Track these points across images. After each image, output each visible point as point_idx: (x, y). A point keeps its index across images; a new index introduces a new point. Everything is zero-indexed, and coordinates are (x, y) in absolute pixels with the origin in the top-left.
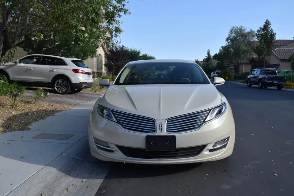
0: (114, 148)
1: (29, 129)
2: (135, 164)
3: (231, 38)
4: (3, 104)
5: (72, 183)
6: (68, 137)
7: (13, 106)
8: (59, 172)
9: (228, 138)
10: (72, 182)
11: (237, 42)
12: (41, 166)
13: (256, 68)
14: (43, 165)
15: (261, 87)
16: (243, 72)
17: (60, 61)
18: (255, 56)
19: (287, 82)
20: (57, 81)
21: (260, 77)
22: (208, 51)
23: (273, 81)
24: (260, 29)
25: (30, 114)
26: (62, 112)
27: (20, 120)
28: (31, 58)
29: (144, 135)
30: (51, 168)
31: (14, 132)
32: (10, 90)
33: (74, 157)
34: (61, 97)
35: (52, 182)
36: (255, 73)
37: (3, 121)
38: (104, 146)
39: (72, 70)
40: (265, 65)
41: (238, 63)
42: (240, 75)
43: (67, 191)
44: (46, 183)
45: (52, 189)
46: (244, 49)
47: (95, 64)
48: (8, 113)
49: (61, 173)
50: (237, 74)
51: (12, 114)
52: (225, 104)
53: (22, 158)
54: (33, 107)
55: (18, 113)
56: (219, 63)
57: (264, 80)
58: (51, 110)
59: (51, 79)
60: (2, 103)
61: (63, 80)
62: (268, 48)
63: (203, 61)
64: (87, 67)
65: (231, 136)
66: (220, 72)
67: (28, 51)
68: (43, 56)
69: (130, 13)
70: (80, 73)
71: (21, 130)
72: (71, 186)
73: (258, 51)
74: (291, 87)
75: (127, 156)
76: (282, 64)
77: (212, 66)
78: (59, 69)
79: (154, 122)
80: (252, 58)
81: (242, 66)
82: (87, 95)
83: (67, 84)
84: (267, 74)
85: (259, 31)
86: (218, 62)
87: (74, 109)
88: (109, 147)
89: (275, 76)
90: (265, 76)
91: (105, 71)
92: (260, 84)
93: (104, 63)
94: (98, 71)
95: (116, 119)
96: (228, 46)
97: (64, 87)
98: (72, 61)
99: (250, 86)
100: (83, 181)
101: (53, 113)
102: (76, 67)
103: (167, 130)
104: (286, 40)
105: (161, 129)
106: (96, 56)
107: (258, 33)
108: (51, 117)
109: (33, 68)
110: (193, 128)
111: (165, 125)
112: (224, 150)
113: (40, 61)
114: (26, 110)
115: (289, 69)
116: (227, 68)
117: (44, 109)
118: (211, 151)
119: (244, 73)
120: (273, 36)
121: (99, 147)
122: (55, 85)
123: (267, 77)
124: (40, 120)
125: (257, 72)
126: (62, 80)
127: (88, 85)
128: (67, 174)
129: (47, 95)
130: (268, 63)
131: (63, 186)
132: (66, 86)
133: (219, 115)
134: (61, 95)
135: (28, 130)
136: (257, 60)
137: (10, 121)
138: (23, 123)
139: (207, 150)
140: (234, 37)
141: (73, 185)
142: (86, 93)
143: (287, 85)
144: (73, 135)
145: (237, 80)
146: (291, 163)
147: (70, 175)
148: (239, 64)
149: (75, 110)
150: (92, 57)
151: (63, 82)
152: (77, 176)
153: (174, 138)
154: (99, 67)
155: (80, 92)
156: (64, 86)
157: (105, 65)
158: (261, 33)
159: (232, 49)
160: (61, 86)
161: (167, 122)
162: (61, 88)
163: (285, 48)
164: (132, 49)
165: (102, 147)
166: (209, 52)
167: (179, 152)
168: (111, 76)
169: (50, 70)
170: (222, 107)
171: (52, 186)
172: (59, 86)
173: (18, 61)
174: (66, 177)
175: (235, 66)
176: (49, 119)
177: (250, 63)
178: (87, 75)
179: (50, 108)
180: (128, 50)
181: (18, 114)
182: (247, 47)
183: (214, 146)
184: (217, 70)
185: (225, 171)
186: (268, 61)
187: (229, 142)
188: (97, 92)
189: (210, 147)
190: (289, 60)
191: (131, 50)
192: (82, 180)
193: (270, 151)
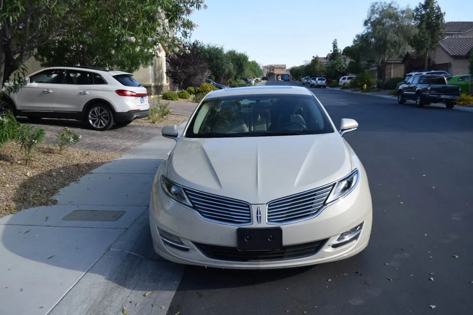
0: (188, 245)
1: (55, 202)
2: (222, 269)
3: (372, 20)
4: (11, 158)
5: (129, 299)
6: (117, 216)
7: (27, 162)
8: (109, 281)
9: (361, 225)
10: (128, 297)
11: (381, 27)
12: (81, 272)
13: (412, 72)
14: (84, 271)
15: (420, 104)
16: (392, 77)
17: (95, 77)
18: (410, 50)
19: (463, 96)
20: (92, 110)
21: (419, 87)
22: (334, 41)
23: (439, 95)
24: (420, 6)
25: (55, 174)
26: (104, 165)
27: (39, 186)
28: (49, 73)
29: (235, 227)
30: (97, 275)
31: (33, 209)
32: (20, 138)
33: (129, 254)
34: (100, 136)
35: (100, 299)
36: (410, 81)
37: (14, 189)
38: (174, 242)
39: (116, 91)
40: (427, 65)
41: (383, 62)
42: (386, 81)
43: (123, 312)
44: (92, 303)
45: (100, 311)
46: (394, 40)
47: (150, 72)
48: (20, 174)
49: (112, 284)
50: (381, 81)
51: (27, 176)
52: (357, 170)
53: (50, 259)
54: (58, 161)
55: (36, 172)
56: (353, 62)
57: (424, 93)
58: (86, 164)
59: (82, 108)
60: (9, 156)
61: (102, 108)
62: (433, 38)
63: (327, 58)
64: (139, 86)
65: (365, 222)
66: (354, 76)
67: (42, 60)
68: (67, 70)
69: (205, 7)
70: (128, 95)
71: (44, 205)
72: (128, 305)
73: (416, 42)
74: (469, 103)
75: (209, 257)
76: (455, 63)
77: (342, 66)
78: (94, 91)
79: (248, 207)
80: (406, 53)
81: (390, 66)
82: (140, 129)
83: (108, 115)
84: (429, 84)
85: (417, 10)
86: (351, 62)
87: (122, 158)
88: (182, 244)
89: (443, 87)
90: (426, 87)
91: (167, 82)
92: (418, 100)
93: (164, 69)
94: (157, 84)
95: (192, 202)
96: (368, 34)
97: (103, 119)
98: (114, 77)
99: (402, 102)
100: (144, 295)
101: (90, 169)
102: (122, 87)
103: (268, 219)
104: (462, 22)
105: (259, 219)
106: (152, 64)
107: (415, 13)
108: (88, 176)
109: (52, 89)
110: (308, 215)
111: (265, 211)
112: (355, 242)
113: (63, 78)
114: (48, 166)
115: (466, 73)
116: (366, 71)
117: (75, 162)
118: (334, 246)
119: (393, 79)
120: (440, 16)
121: (166, 243)
122: (90, 116)
123: (429, 88)
124: (70, 184)
125: (414, 80)
126: (99, 108)
127: (143, 114)
128: (121, 285)
129: (77, 138)
130: (432, 61)
131: (116, 305)
132: (106, 118)
133: (347, 191)
134: (99, 132)
135: (54, 204)
136: (414, 58)
137: (25, 188)
138: (45, 191)
139: (329, 246)
140: (377, 19)
141: (131, 302)
142: (139, 126)
143: (463, 100)
144: (124, 212)
145: (382, 91)
146: (457, 257)
147: (125, 286)
148: (385, 64)
149: (124, 161)
150: (146, 65)
151: (102, 111)
152: (136, 285)
153: (279, 231)
154: (157, 77)
155: (130, 124)
156: (104, 117)
157: (167, 73)
158: (421, 13)
159: (373, 40)
160: (99, 117)
161: (269, 206)
162: (99, 121)
163: (460, 37)
164: (210, 45)
165: (170, 242)
166: (336, 43)
167: (288, 250)
168: (178, 90)
169: (80, 93)
170: (352, 178)
171: (100, 308)
172: (95, 117)
173: (27, 79)
174: (119, 289)
175: (378, 67)
176: (84, 179)
177: (403, 62)
178: (139, 99)
179: (84, 161)
180: (203, 47)
181: (37, 176)
182: (398, 35)
183: (339, 239)
184: (350, 74)
185: (357, 273)
186: (432, 58)
187: (362, 231)
188: (157, 123)
189: (334, 241)
190: (466, 57)
191: (208, 46)
192: (144, 293)
193: (426, 235)
